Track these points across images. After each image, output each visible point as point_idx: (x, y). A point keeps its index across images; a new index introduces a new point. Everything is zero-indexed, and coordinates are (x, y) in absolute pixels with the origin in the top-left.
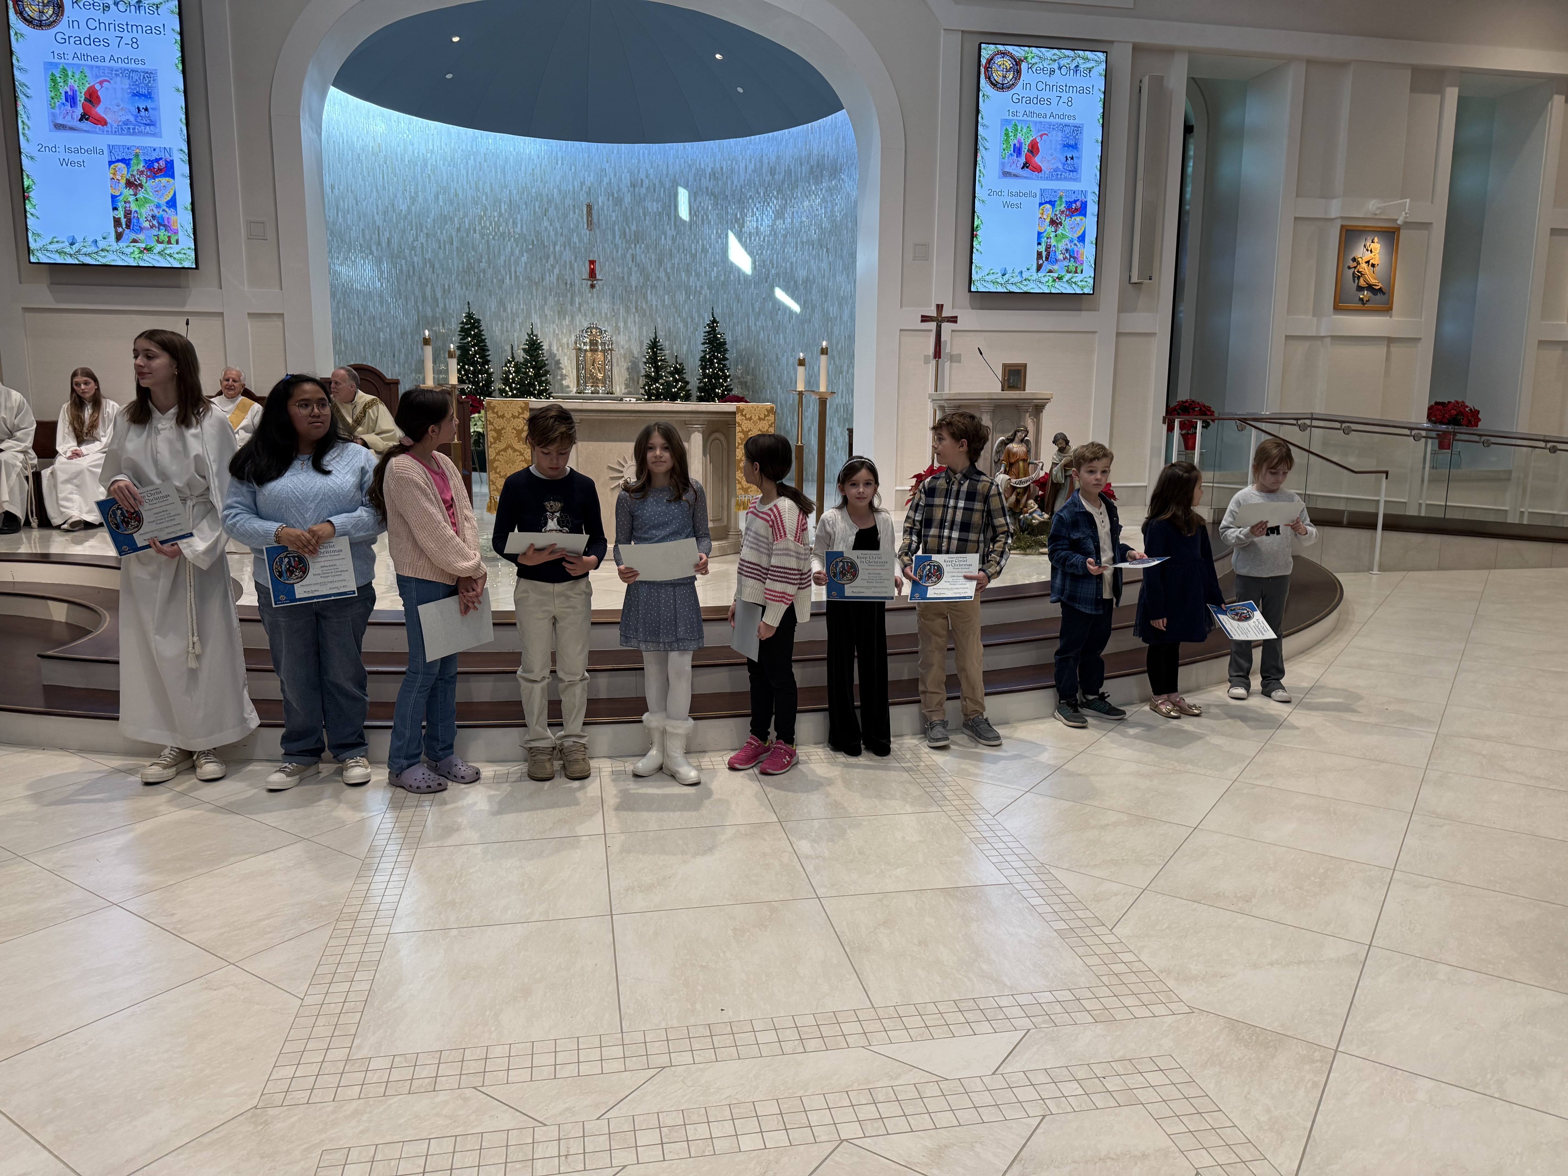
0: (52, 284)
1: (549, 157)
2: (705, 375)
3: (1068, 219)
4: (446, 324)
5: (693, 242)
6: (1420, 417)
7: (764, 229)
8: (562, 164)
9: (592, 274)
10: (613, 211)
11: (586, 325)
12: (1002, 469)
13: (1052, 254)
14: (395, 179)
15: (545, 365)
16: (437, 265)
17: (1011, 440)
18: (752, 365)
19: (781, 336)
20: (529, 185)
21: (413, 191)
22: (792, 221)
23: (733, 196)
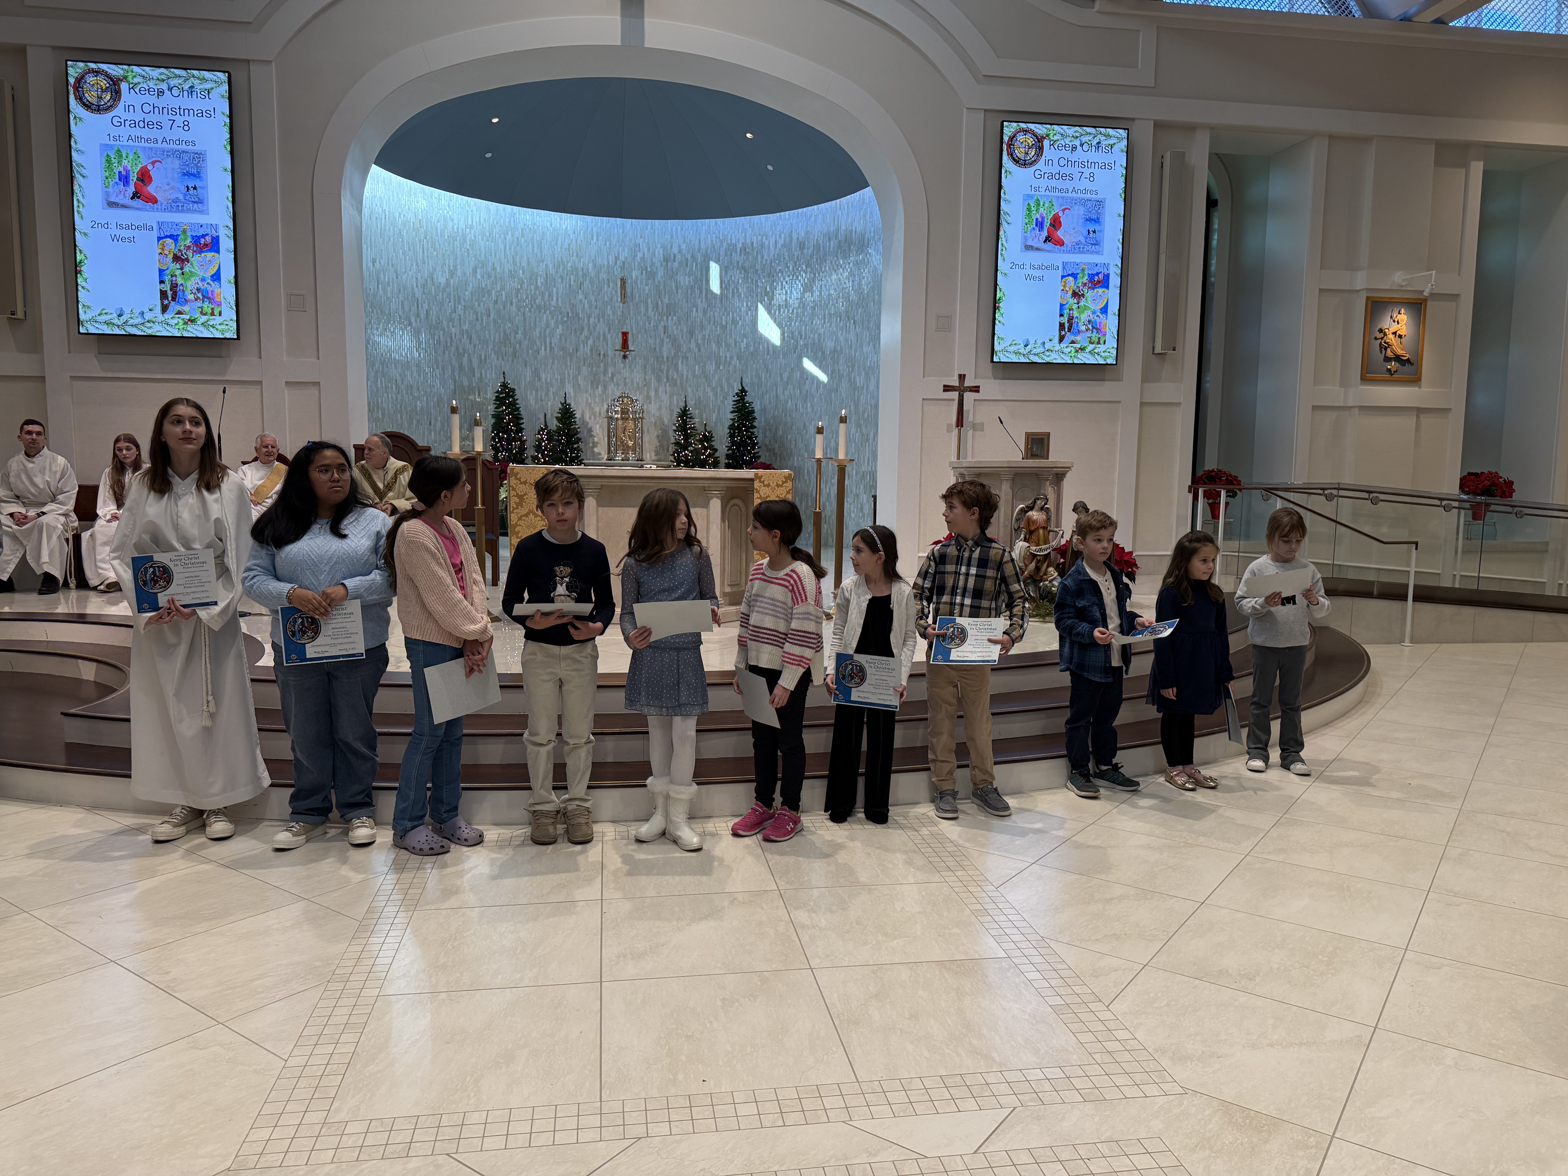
0: (99, 353)
1: (584, 233)
2: (733, 443)
3: (1091, 292)
4: (481, 393)
5: (723, 314)
6: (1452, 487)
7: (794, 301)
8: (598, 240)
9: (625, 345)
10: (646, 285)
11: (618, 394)
12: (1022, 536)
13: (1074, 325)
14: (435, 253)
15: (577, 433)
16: (474, 337)
17: (1031, 508)
18: (780, 433)
19: (809, 405)
20: (565, 260)
21: (451, 264)
22: (821, 294)
23: (763, 270)
